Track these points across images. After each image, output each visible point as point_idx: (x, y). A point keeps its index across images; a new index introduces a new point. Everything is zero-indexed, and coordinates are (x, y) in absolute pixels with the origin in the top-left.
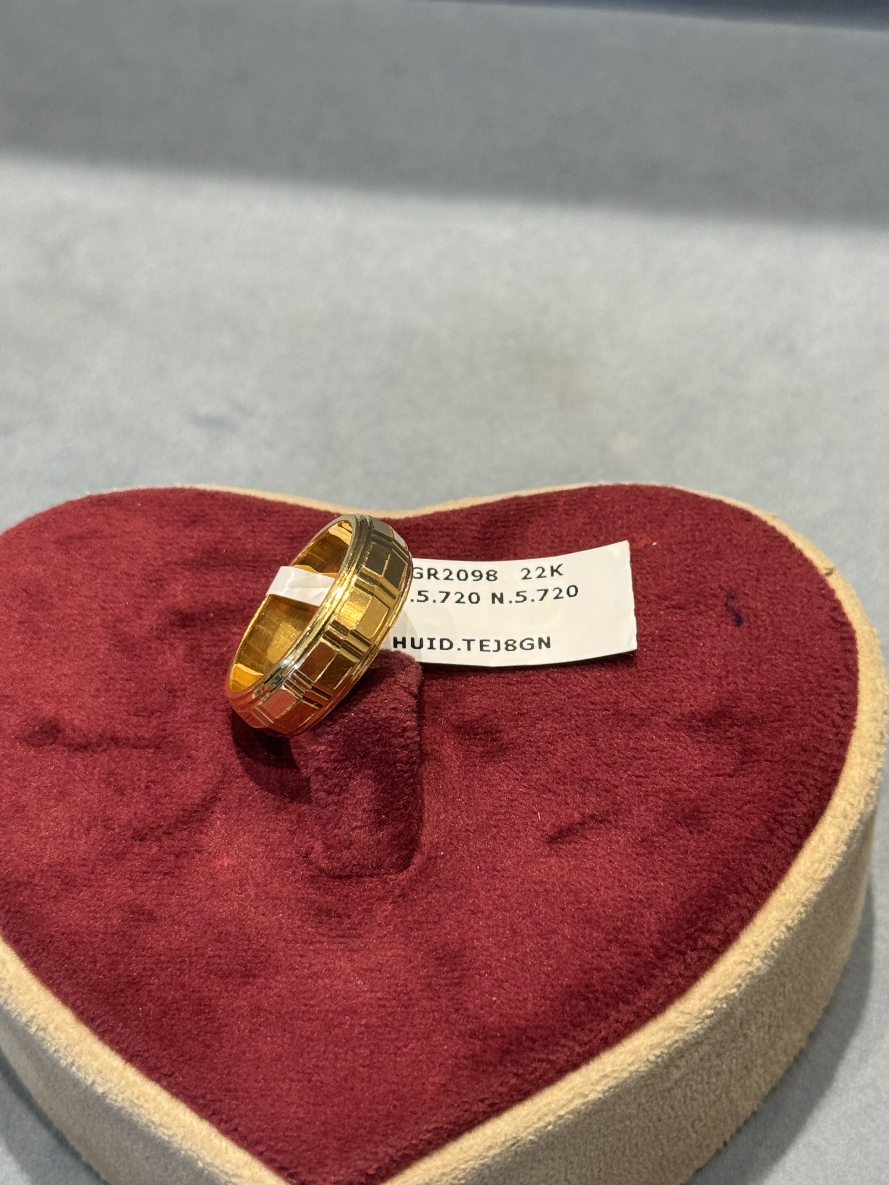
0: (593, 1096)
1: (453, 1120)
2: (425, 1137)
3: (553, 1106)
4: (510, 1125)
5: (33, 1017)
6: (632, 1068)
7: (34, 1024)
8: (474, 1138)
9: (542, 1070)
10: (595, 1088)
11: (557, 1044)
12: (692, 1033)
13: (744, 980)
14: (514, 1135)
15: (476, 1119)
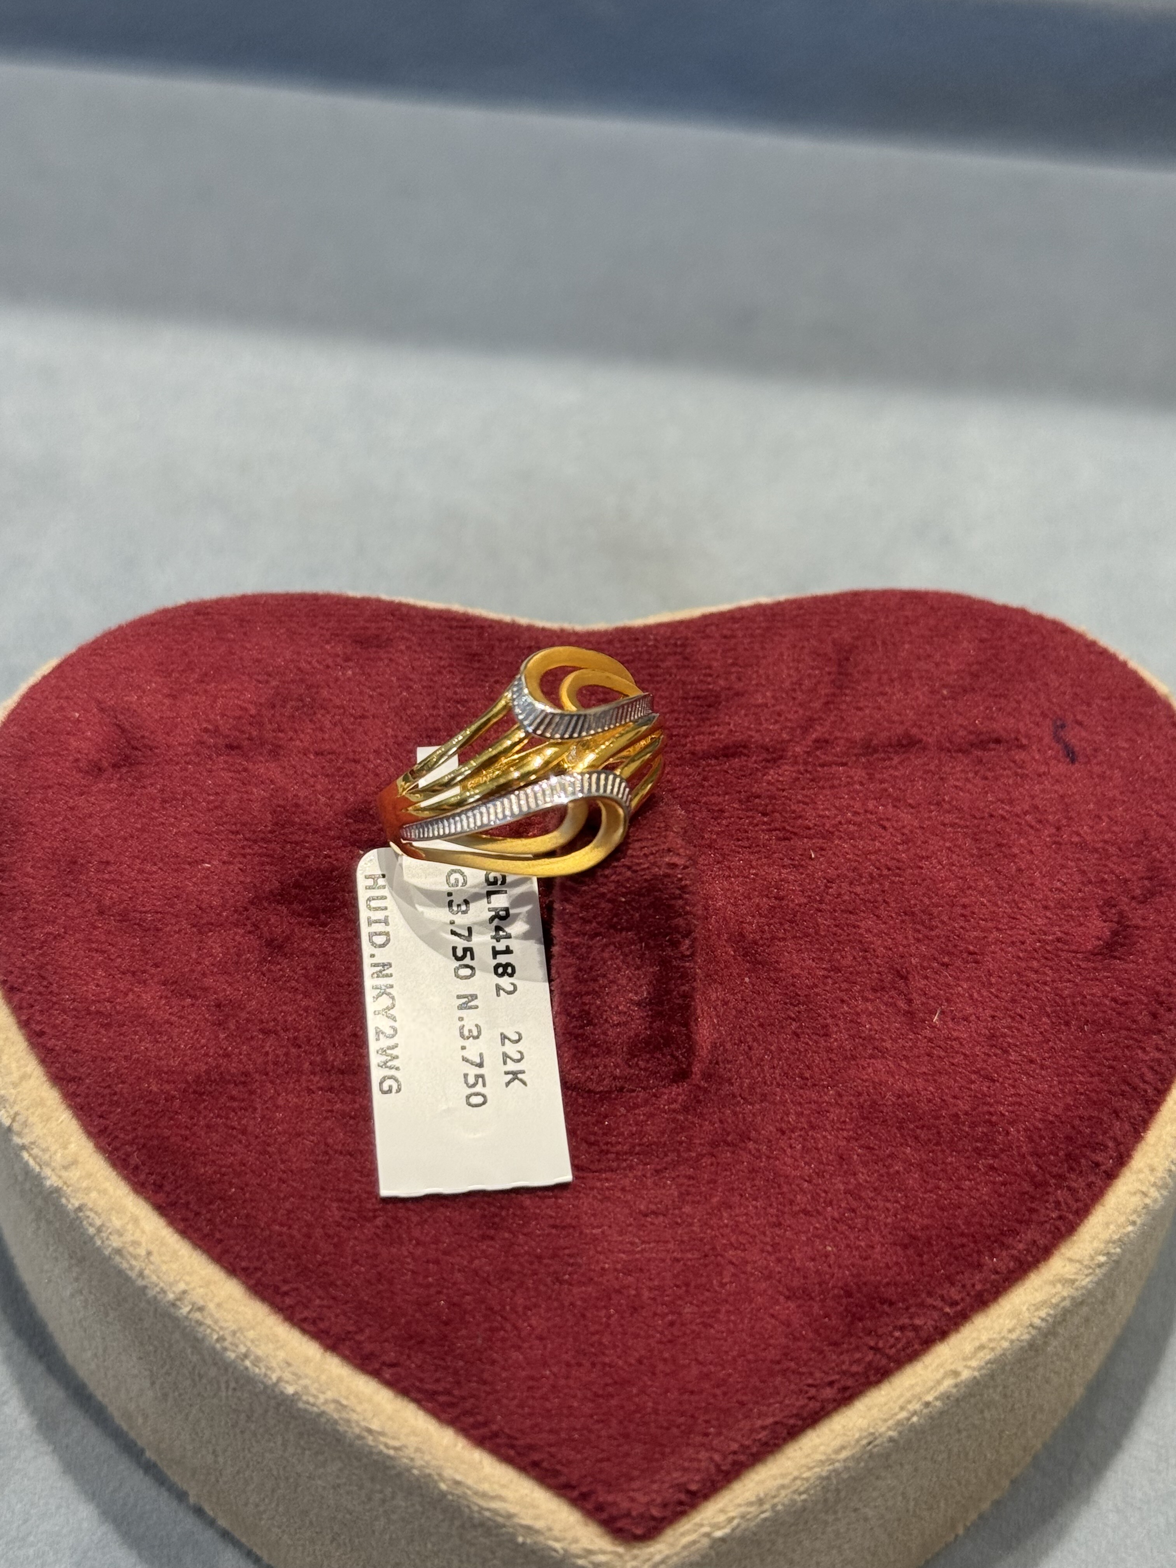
0: (966, 1375)
1: (795, 1412)
2: (760, 1436)
3: (918, 1389)
4: (864, 1418)
5: (184, 1292)
6: (1014, 1336)
7: (186, 1302)
8: (818, 1436)
9: (904, 1340)
10: (969, 1363)
11: (922, 1305)
12: (1083, 1287)
13: (1139, 1216)
14: (872, 1430)
15: (823, 1408)
